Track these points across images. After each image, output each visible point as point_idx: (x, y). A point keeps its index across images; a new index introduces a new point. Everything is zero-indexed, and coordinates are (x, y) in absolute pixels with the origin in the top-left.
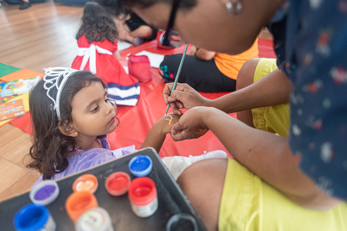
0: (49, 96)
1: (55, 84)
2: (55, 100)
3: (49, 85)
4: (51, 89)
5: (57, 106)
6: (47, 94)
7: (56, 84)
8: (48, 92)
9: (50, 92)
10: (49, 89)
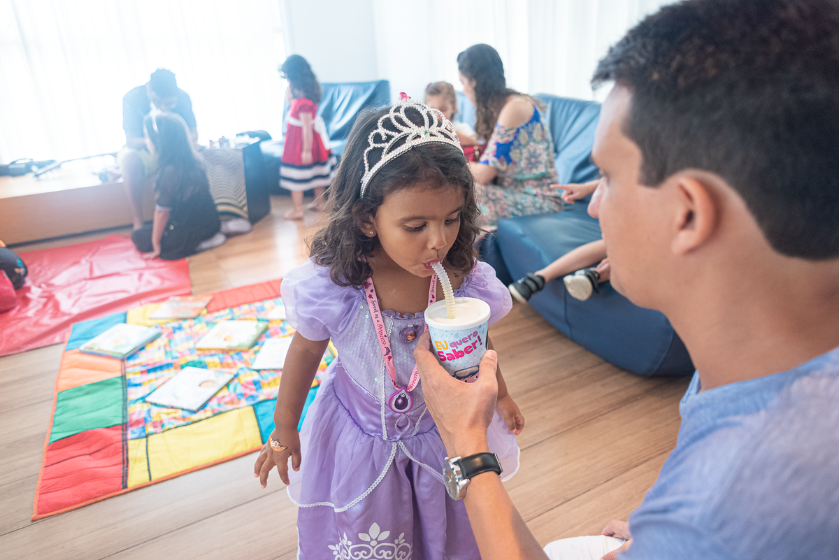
0: (365, 158)
1: (386, 144)
2: (369, 170)
3: (378, 138)
4: (374, 148)
5: (366, 180)
6: (366, 151)
7: (387, 146)
8: (368, 149)
9: (371, 151)
10: (372, 145)
